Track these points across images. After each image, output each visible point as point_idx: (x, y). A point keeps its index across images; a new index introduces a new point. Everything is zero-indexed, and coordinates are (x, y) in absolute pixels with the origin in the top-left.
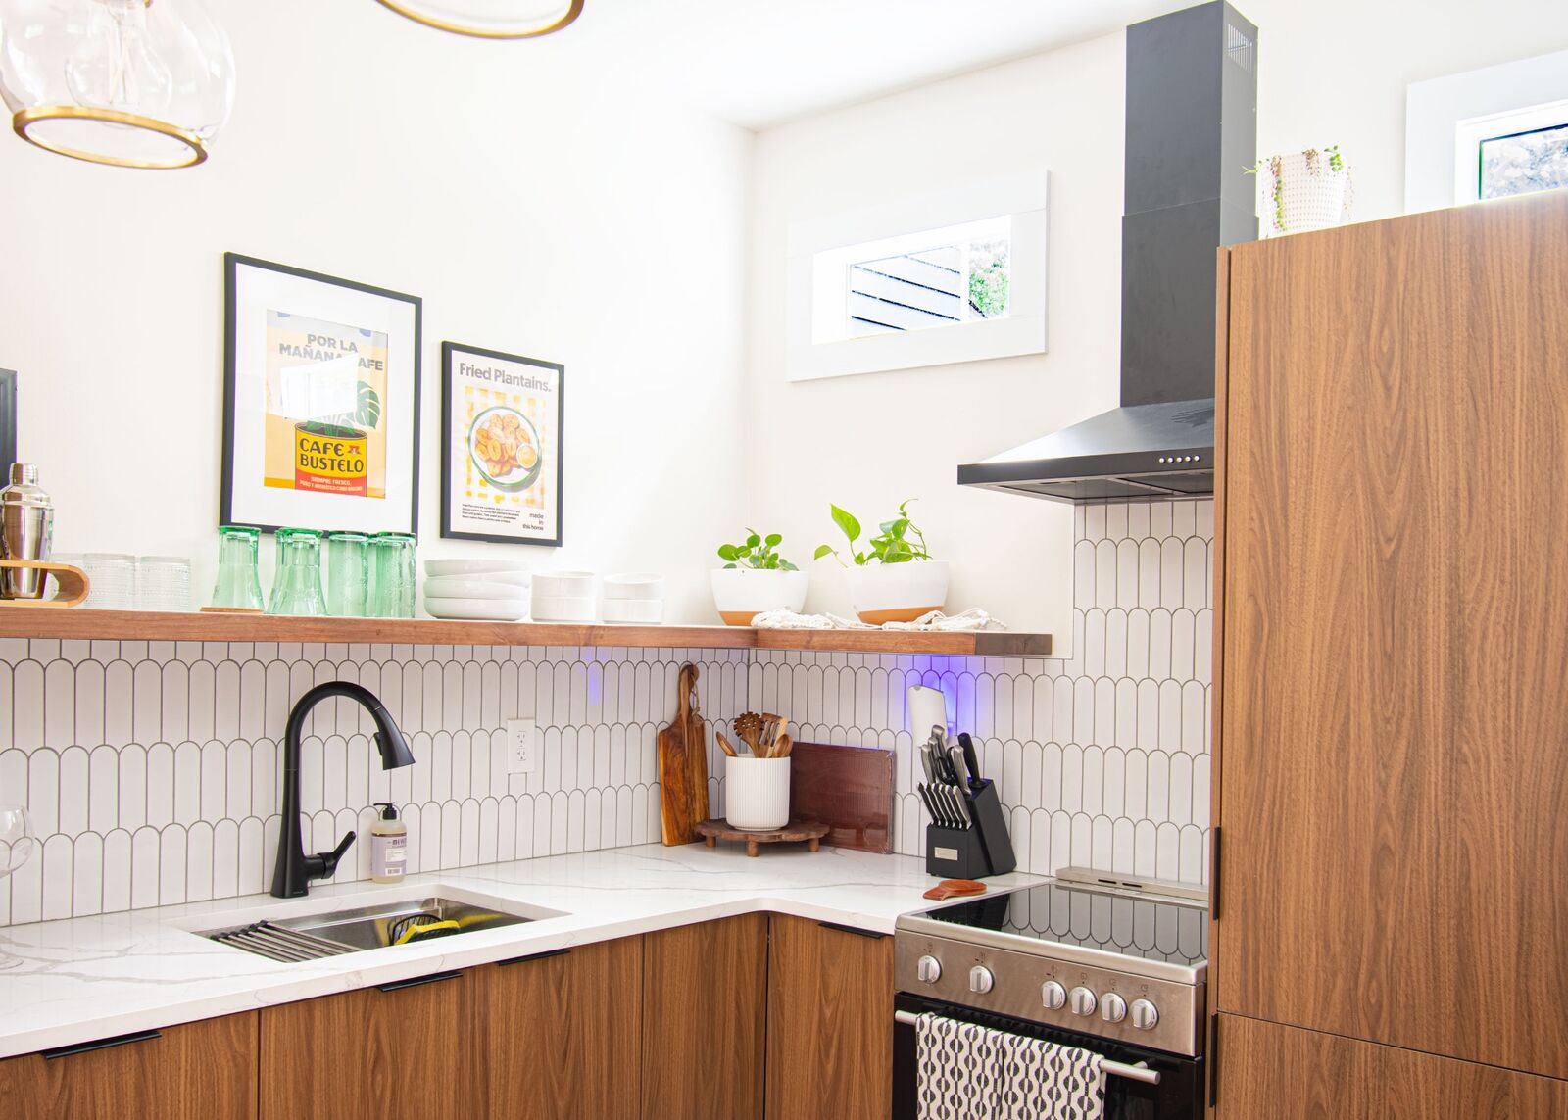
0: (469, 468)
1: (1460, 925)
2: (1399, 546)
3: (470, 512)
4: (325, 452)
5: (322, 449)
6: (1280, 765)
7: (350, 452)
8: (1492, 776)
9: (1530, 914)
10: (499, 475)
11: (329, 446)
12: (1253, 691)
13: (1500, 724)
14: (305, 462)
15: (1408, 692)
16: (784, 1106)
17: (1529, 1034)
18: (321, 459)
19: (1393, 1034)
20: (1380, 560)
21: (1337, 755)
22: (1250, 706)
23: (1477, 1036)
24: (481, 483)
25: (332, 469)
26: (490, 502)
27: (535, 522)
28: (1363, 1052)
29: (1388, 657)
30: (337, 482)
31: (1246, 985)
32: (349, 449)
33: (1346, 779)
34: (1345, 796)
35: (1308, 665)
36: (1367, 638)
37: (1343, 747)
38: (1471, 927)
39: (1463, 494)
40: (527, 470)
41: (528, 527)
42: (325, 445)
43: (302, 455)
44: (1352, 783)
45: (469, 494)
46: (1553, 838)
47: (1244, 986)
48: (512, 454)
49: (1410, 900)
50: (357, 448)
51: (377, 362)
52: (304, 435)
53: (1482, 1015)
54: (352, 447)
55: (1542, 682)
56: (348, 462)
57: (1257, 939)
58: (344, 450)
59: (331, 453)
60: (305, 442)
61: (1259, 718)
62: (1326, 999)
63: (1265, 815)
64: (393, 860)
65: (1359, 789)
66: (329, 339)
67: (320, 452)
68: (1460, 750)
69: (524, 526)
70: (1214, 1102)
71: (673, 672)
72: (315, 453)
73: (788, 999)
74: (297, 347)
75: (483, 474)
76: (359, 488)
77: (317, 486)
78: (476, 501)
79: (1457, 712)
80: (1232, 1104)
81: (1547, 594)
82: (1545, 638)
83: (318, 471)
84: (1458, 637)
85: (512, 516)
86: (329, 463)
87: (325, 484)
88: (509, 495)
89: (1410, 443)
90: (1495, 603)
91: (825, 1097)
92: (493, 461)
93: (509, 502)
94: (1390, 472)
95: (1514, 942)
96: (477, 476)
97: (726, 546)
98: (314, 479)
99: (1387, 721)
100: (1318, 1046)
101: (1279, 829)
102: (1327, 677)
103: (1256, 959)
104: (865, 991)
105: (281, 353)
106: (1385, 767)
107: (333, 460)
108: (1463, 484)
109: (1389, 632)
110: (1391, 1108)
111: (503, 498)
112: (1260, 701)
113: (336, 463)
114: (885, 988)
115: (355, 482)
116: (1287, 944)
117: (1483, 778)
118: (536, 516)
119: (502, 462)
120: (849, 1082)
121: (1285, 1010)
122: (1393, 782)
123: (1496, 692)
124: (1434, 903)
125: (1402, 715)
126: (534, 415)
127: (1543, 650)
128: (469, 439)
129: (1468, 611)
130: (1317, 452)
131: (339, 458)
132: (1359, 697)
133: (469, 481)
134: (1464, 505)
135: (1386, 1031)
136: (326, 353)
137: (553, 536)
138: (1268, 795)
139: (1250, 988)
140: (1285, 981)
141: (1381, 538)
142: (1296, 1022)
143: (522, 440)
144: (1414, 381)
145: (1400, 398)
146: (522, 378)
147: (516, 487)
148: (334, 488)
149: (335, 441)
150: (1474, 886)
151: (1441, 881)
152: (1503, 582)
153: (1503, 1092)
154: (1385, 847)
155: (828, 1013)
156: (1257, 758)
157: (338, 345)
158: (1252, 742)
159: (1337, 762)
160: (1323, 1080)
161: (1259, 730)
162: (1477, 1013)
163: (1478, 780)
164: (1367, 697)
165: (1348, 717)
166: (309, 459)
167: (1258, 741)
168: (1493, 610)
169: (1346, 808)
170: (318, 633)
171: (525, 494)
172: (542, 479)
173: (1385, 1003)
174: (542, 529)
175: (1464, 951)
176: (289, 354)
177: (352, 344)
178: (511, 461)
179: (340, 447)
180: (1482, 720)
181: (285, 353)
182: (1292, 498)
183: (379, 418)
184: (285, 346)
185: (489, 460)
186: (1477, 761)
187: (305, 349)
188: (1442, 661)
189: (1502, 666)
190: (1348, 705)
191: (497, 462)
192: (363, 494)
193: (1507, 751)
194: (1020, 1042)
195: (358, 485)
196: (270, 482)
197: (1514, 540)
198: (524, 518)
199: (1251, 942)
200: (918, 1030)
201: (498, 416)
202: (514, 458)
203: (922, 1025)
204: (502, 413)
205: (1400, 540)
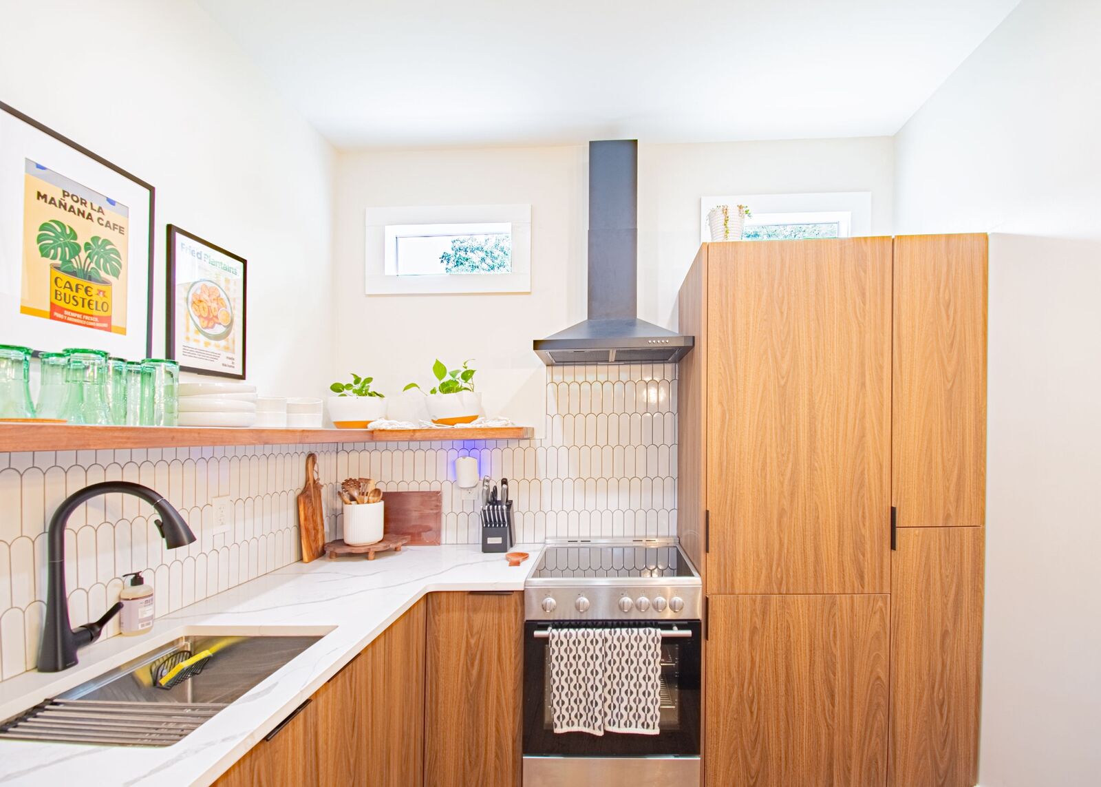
0: (188, 320)
1: (815, 538)
2: (787, 380)
3: (188, 351)
4: (77, 291)
5: (74, 289)
6: (735, 479)
7: (98, 294)
8: (827, 475)
9: (843, 530)
10: (207, 327)
11: (80, 287)
12: (721, 446)
13: (830, 454)
14: (59, 297)
15: (792, 442)
16: (440, 701)
17: (843, 578)
18: (74, 296)
19: (788, 589)
20: (779, 387)
21: (761, 472)
22: (720, 453)
23: (823, 583)
24: (196, 332)
25: (83, 306)
26: (201, 346)
27: (229, 362)
28: (775, 599)
29: (783, 428)
30: (87, 318)
31: (720, 581)
32: (97, 292)
33: (765, 482)
34: (765, 489)
35: (748, 433)
36: (774, 420)
37: (764, 468)
38: (819, 539)
39: (814, 358)
40: (224, 326)
41: (226, 365)
42: (77, 285)
43: (56, 291)
44: (768, 484)
45: (188, 339)
46: (851, 498)
47: (719, 581)
48: (215, 314)
49: (794, 531)
50: (104, 292)
51: (120, 227)
52: (59, 274)
53: (825, 574)
54: (100, 291)
55: (846, 435)
56: (97, 302)
57: (725, 559)
58: (93, 292)
59: (82, 293)
60: (58, 280)
61: (724, 458)
62: (758, 579)
63: (728, 502)
64: (145, 616)
65: (771, 485)
66: (82, 199)
67: (72, 290)
68: (814, 465)
69: (223, 365)
70: (707, 638)
71: (303, 458)
72: (68, 291)
73: (442, 639)
74: (53, 199)
75: (196, 325)
76: (105, 325)
77: (69, 319)
78: (193, 344)
79: (812, 450)
80: (714, 636)
81: (847, 400)
82: (847, 418)
83: (70, 306)
84: (812, 418)
85: (215, 357)
86: (80, 301)
87: (76, 318)
88: (213, 342)
89: (792, 337)
90: (827, 404)
91: (471, 689)
92: (202, 317)
93: (214, 347)
94: (783, 349)
95: (837, 542)
96: (192, 327)
97: (336, 384)
98: (66, 312)
99: (783, 455)
100: (754, 601)
101: (735, 507)
102: (756, 438)
103: (725, 568)
104: (499, 624)
105: (38, 199)
106: (782, 475)
107: (83, 299)
108: (814, 355)
109: (783, 417)
110: (787, 621)
111: (209, 344)
112: (725, 450)
113: (86, 302)
114: (514, 620)
115: (101, 319)
116: (739, 558)
117: (824, 476)
118: (230, 359)
119: (208, 319)
120: (489, 676)
121: (739, 588)
122: (786, 482)
123: (828, 440)
124: (804, 530)
125: (789, 452)
126: (228, 289)
127: (846, 422)
128: (187, 299)
129: (816, 407)
130: (750, 339)
131: (89, 298)
132: (771, 446)
133: (188, 330)
134: (814, 364)
135: (785, 588)
136: (79, 210)
137: (240, 373)
138: (730, 493)
139: (722, 581)
140: (739, 575)
141: (779, 377)
142: (744, 592)
143: (221, 305)
144: (793, 310)
145: (787, 318)
146: (221, 263)
147: (217, 338)
148: (84, 322)
149: (86, 283)
150: (820, 521)
151: (807, 521)
152: (830, 395)
153: (834, 604)
154: (783, 509)
155: (473, 641)
156: (724, 476)
157: (88, 205)
158: (722, 469)
159: (761, 475)
160: (757, 616)
161: (725, 464)
162: (823, 574)
163: (822, 477)
164: (774, 445)
165: (766, 454)
166: (63, 296)
167: (724, 468)
168: (827, 407)
169: (766, 494)
170: (125, 440)
171: (222, 343)
172: (234, 334)
173: (784, 576)
174: (234, 367)
175: (816, 549)
176: (46, 201)
177: (100, 208)
178: (214, 318)
179: (89, 289)
180: (822, 451)
181: (42, 201)
182: (739, 359)
183: (121, 271)
184: (42, 195)
185: (200, 316)
186: (821, 469)
187: (60, 202)
188: (806, 428)
189: (830, 429)
190: (766, 450)
191: (206, 318)
192: (109, 329)
193: (833, 464)
194: (615, 632)
195: (105, 324)
196: (24, 310)
197: (834, 378)
198: (223, 359)
199: (722, 560)
200: (551, 639)
201: (206, 286)
202: (217, 317)
203: (553, 636)
204: (209, 284)
205: (788, 378)
